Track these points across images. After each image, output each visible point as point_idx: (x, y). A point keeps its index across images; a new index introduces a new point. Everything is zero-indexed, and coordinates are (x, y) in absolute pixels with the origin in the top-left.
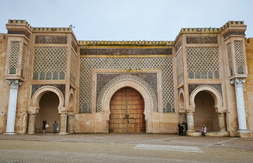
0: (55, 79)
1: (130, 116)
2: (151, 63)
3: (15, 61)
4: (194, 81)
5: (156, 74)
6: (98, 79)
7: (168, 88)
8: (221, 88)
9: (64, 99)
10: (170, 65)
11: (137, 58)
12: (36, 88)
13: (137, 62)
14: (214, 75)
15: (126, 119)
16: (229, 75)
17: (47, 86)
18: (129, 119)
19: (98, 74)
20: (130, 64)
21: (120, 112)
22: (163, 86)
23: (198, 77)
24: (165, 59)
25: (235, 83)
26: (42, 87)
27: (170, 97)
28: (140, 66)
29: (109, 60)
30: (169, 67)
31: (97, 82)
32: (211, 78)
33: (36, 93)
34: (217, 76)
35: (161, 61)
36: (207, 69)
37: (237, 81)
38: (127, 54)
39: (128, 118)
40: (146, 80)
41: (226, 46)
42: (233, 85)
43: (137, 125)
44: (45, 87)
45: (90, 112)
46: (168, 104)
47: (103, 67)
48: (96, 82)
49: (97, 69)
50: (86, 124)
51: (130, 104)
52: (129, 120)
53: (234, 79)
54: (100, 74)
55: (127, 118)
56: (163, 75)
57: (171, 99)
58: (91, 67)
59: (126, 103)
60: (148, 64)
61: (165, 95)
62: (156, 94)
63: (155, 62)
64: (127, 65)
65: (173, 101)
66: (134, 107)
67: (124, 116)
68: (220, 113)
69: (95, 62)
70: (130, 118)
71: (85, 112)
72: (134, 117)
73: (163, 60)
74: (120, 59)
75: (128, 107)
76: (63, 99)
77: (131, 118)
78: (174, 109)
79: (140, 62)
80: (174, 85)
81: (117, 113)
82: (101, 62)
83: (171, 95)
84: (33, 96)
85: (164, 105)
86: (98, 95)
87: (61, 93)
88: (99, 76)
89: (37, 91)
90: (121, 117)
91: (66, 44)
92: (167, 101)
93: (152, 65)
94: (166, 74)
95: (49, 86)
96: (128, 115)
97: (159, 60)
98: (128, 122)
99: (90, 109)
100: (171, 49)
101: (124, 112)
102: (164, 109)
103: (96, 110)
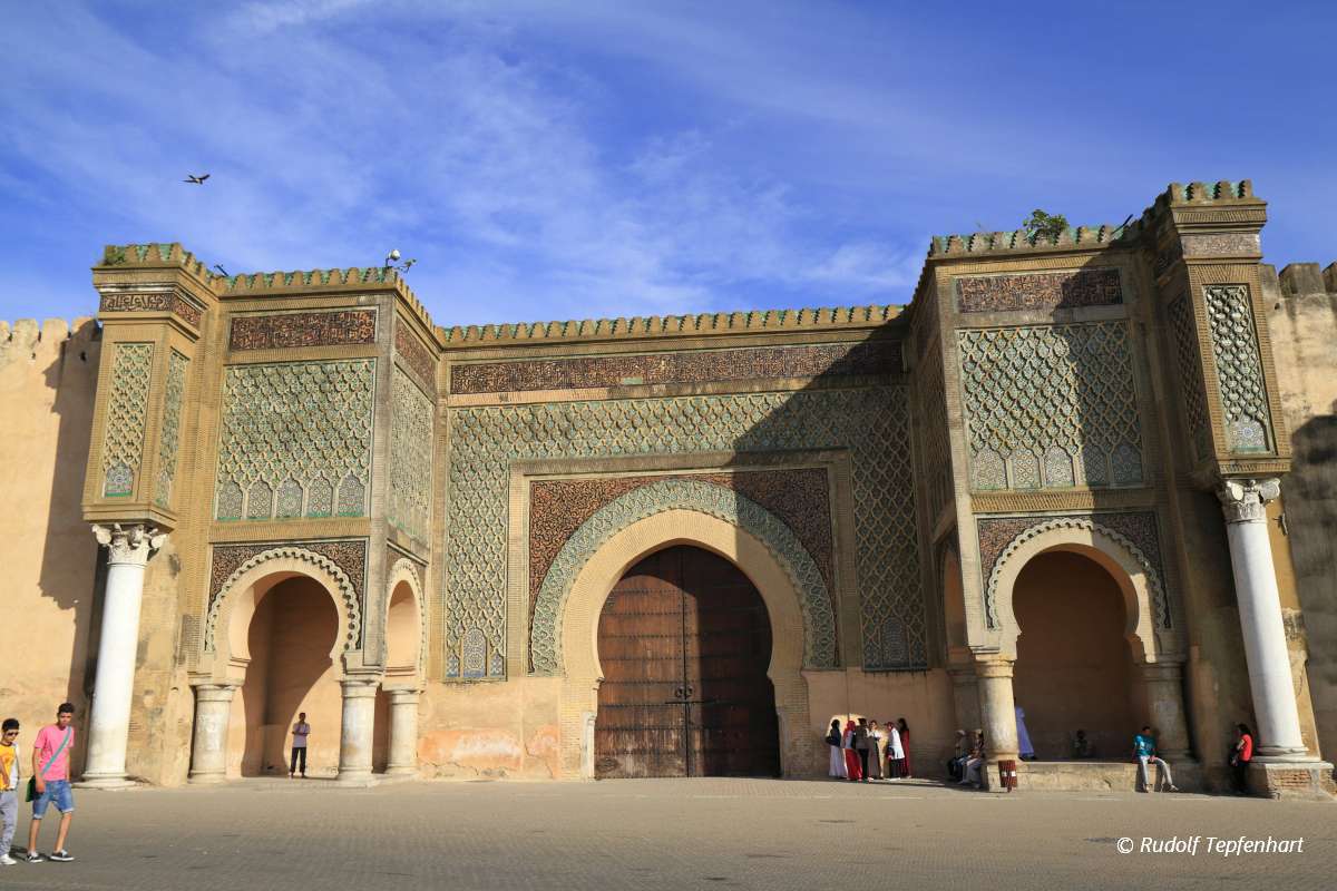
0: (316, 515)
3: (131, 437)
5: (821, 472)
6: (533, 507)
7: (886, 539)
9: (360, 610)
10: (893, 426)
11: (728, 397)
12: (229, 558)
14: (1110, 466)
17: (280, 551)
19: (535, 485)
20: (690, 426)
22: (863, 531)
23: (1026, 478)
24: (869, 398)
26: (257, 557)
27: (898, 589)
30: (886, 435)
31: (532, 526)
32: (1094, 479)
34: (1130, 470)
35: (848, 408)
36: (1073, 435)
37: (1233, 489)
38: (675, 382)
39: (688, 703)
40: (773, 505)
44: (271, 553)
45: (500, 672)
46: (892, 624)
47: (559, 449)
48: (526, 524)
54: (545, 485)
55: (681, 703)
56: (859, 474)
57: (906, 598)
58: (500, 452)
59: (677, 624)
61: (873, 579)
62: (829, 577)
63: (817, 411)
64: (676, 434)
65: (916, 608)
66: (721, 645)
68: (1155, 667)
69: (522, 424)
71: (478, 674)
73: (854, 399)
74: (640, 404)
75: (690, 646)
76: (355, 612)
78: (918, 649)
80: (917, 527)
82: (552, 422)
83: (904, 578)
84: (218, 598)
85: (870, 629)
87: (347, 583)
88: (542, 493)
89: (236, 575)
91: (369, 346)
92: (884, 608)
93: (802, 431)
94: (874, 474)
95: (289, 551)
97: (839, 401)
99: (498, 659)
100: (897, 347)
102: (871, 650)
103: (530, 660)
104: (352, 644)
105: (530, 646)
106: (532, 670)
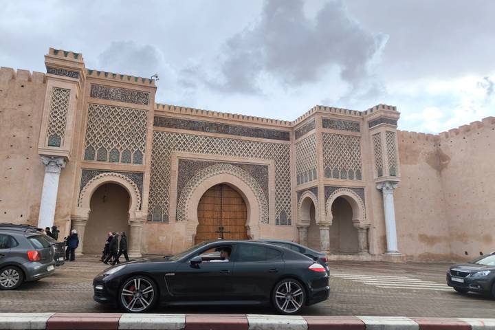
0: (124, 162)
1: (227, 229)
2: (260, 151)
3: (60, 124)
4: (332, 182)
5: (266, 167)
6: (179, 167)
7: (283, 188)
8: (364, 194)
9: (141, 197)
10: (286, 156)
11: (241, 141)
12: (88, 174)
13: (241, 146)
14: (355, 175)
16: (375, 176)
17: (110, 174)
19: (180, 160)
20: (230, 148)
21: (211, 222)
22: (277, 185)
23: (336, 176)
24: (280, 147)
25: (384, 188)
26: (101, 175)
27: (285, 202)
28: (246, 152)
29: (199, 139)
30: (284, 158)
31: (179, 173)
32: (352, 178)
33: (89, 183)
34: (359, 177)
35: (275, 150)
36: (347, 166)
37: (388, 185)
38: (227, 133)
39: (222, 232)
40: (253, 174)
41: (371, 137)
42: (381, 191)
44: (107, 174)
45: (166, 220)
46: (283, 213)
47: (189, 150)
48: (177, 172)
49: (180, 152)
50: (159, 240)
52: (224, 235)
53: (384, 183)
54: (183, 161)
55: (220, 232)
56: (277, 169)
57: (287, 206)
58: (169, 148)
60: (256, 151)
61: (279, 199)
62: (267, 198)
63: (267, 149)
64: (226, 150)
65: (289, 208)
66: (232, 215)
67: (217, 229)
68: (362, 229)
69: (177, 140)
70: (225, 232)
71: (158, 221)
72: (231, 231)
73: (277, 147)
74: (215, 139)
75: (223, 215)
76: (139, 197)
78: (290, 220)
79: (246, 147)
80: (291, 186)
81: (206, 224)
82: (187, 141)
83: (287, 200)
84: (84, 188)
85: (277, 214)
86: (179, 193)
87: (136, 187)
88: (183, 163)
89: (92, 180)
90: (212, 229)
91: (146, 106)
92: (281, 208)
93: (262, 154)
94: (281, 169)
95: (114, 174)
96: (223, 228)
97: (273, 147)
98: (223, 238)
99: (165, 216)
100: (288, 133)
101: (217, 223)
102: (277, 220)
103: (177, 217)
104: (138, 208)
105: (177, 213)
106: (177, 220)
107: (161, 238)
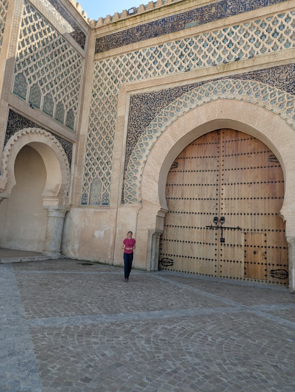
1: (229, 222)
6: (131, 109)
11: (258, 19)
15: (215, 231)
18: (225, 232)
19: (132, 97)
20: (230, 44)
21: (196, 207)
28: (270, 42)
29: (165, 49)
31: (130, 119)
39: (222, 228)
40: (292, 87)
43: (255, 253)
45: (107, 203)
48: (126, 119)
49: (133, 82)
50: (93, 236)
51: (230, 181)
52: (227, 234)
54: (138, 97)
55: (217, 228)
58: (116, 81)
59: (216, 178)
64: (219, 52)
66: (245, 191)
67: (210, 221)
69: (128, 63)
70: (228, 228)
71: (96, 204)
72: (242, 226)
74: (196, 37)
75: (224, 192)
77: (231, 229)
79: (269, 30)
81: (187, 210)
82: (144, 59)
88: (137, 101)
90: (199, 221)
96: (223, 219)
98: (223, 240)
99: (106, 194)
101: (209, 207)
103: (123, 196)
105: (123, 189)
106: (123, 202)
107: (97, 234)
